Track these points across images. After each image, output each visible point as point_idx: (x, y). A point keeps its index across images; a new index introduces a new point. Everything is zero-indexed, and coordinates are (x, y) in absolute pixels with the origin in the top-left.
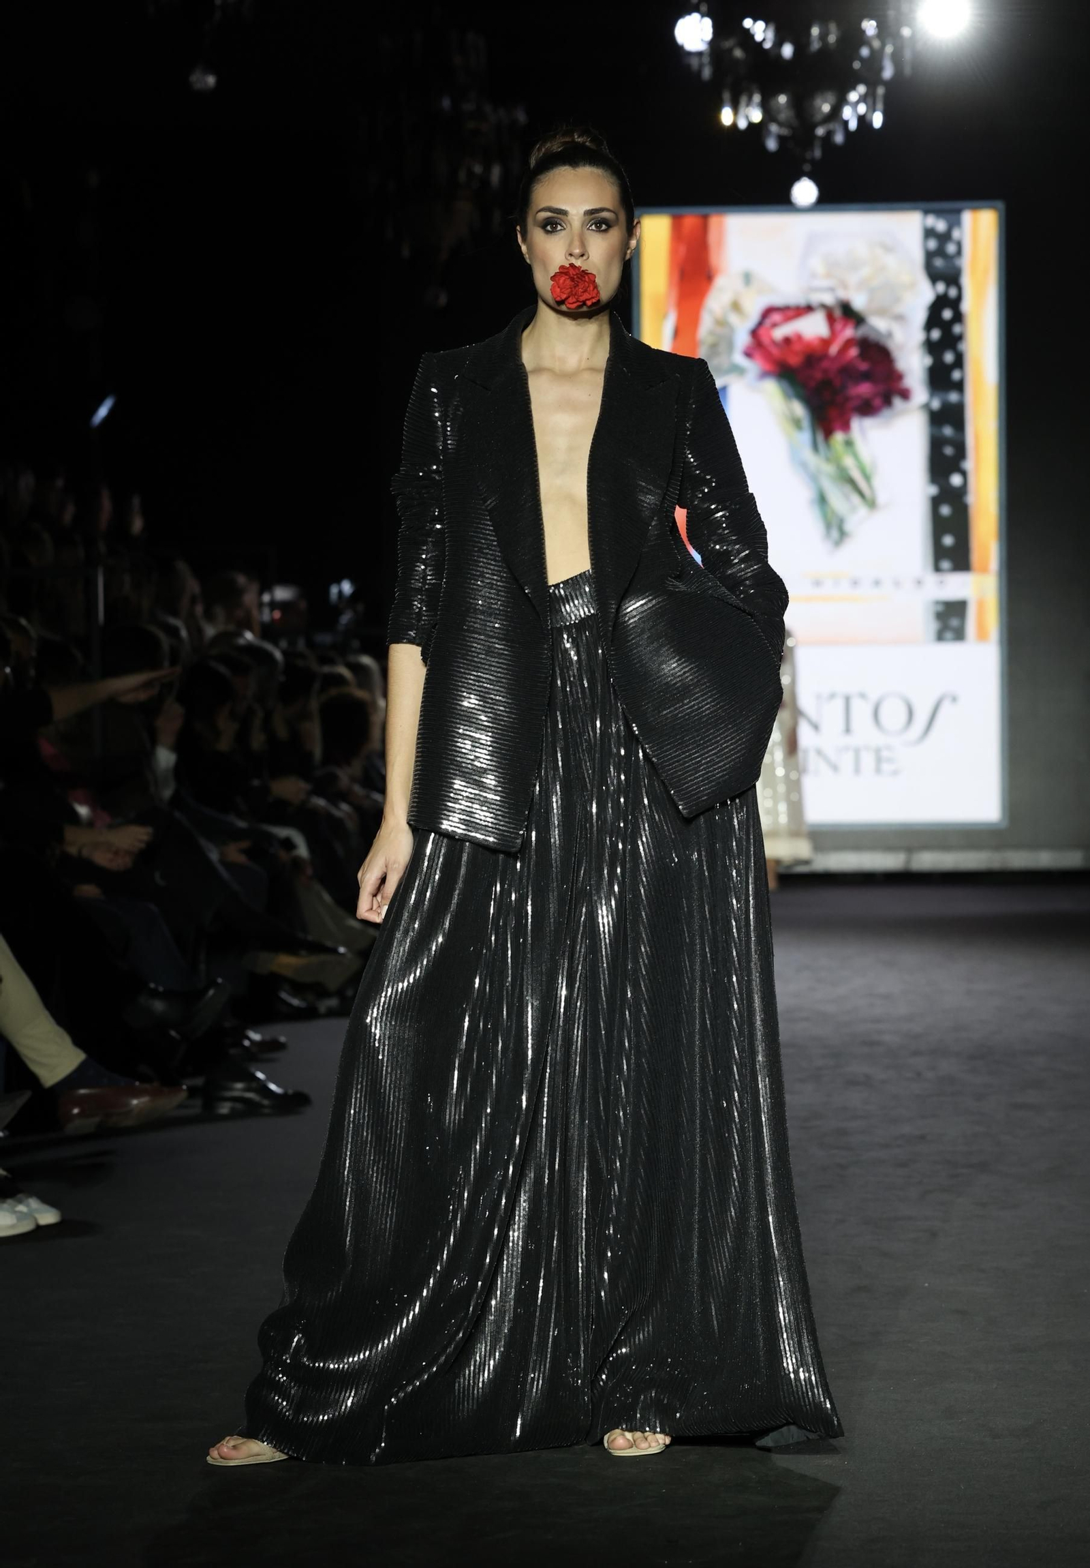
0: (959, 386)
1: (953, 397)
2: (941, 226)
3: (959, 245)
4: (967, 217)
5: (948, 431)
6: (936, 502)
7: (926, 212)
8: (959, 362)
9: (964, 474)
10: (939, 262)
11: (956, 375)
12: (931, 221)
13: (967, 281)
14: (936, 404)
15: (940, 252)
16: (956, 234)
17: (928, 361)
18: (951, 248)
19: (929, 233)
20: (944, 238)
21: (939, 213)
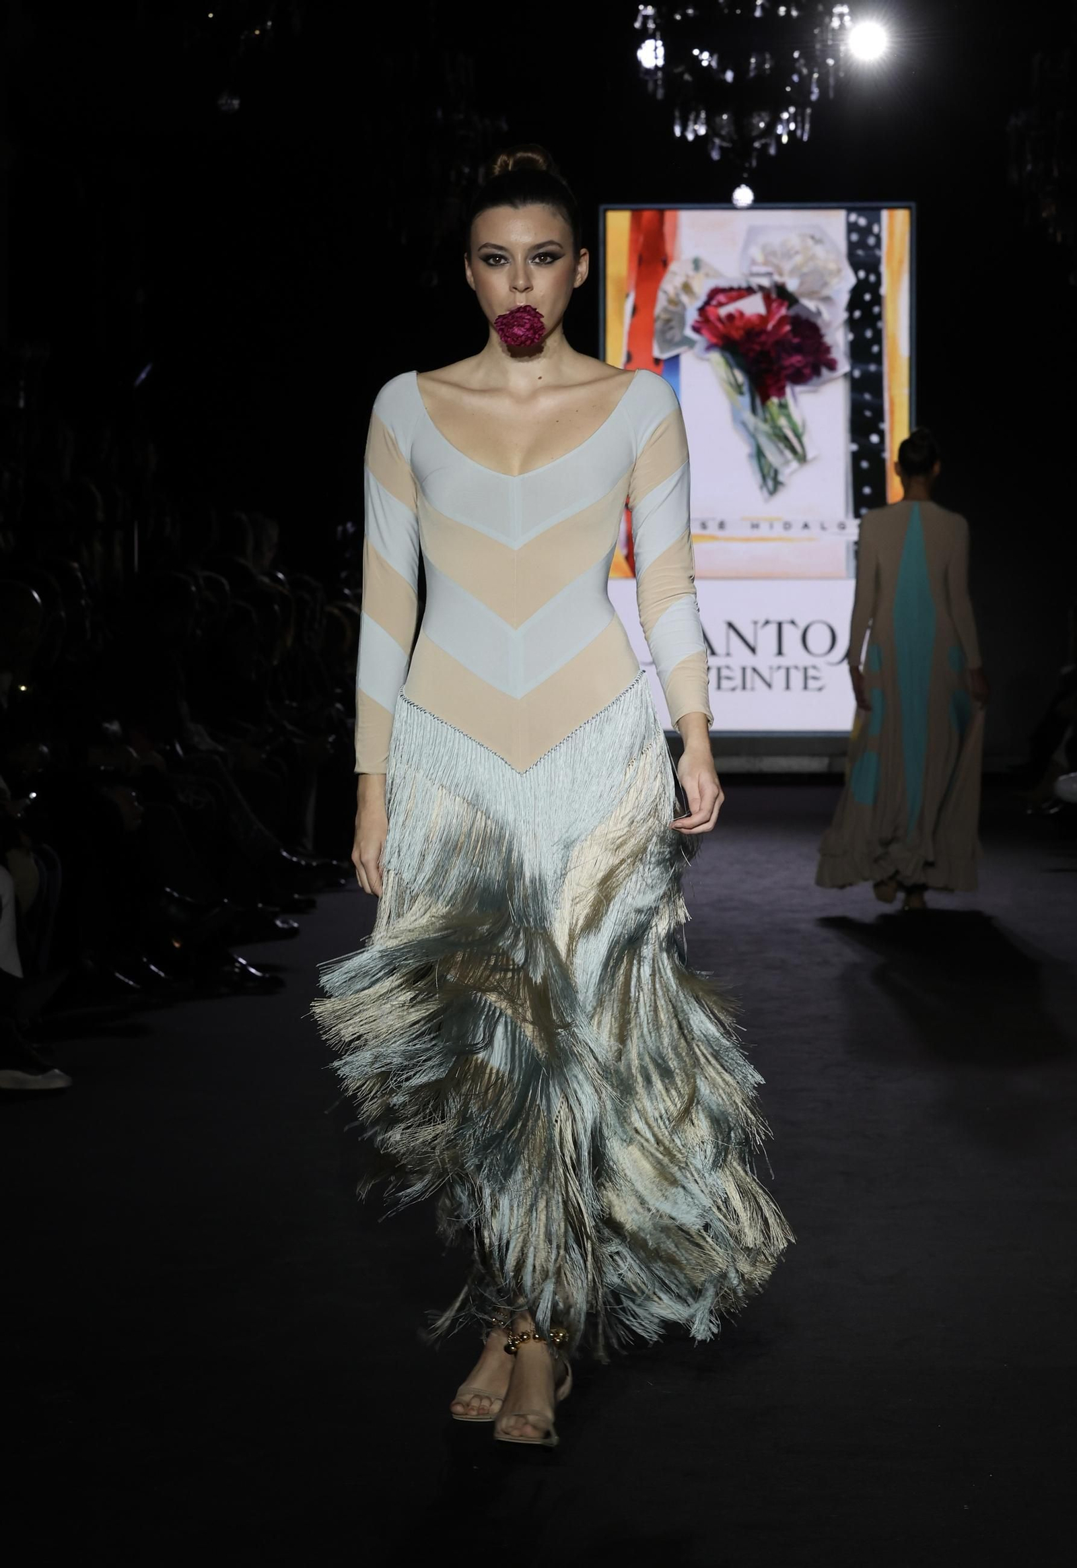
0: (878, 359)
1: (873, 368)
2: (862, 222)
3: (878, 238)
4: (885, 214)
5: (867, 396)
6: (856, 458)
7: (850, 210)
8: (878, 338)
9: (881, 434)
10: (860, 252)
11: (875, 349)
12: (853, 217)
13: (884, 269)
14: (857, 374)
15: (862, 244)
16: (876, 229)
17: (851, 337)
18: (871, 241)
19: (852, 227)
20: (866, 232)
21: (860, 211)
